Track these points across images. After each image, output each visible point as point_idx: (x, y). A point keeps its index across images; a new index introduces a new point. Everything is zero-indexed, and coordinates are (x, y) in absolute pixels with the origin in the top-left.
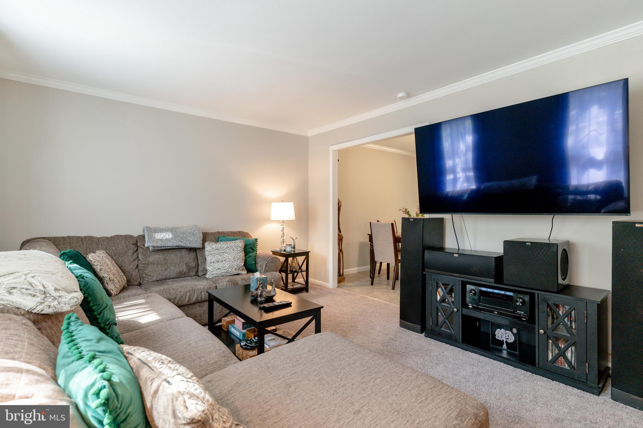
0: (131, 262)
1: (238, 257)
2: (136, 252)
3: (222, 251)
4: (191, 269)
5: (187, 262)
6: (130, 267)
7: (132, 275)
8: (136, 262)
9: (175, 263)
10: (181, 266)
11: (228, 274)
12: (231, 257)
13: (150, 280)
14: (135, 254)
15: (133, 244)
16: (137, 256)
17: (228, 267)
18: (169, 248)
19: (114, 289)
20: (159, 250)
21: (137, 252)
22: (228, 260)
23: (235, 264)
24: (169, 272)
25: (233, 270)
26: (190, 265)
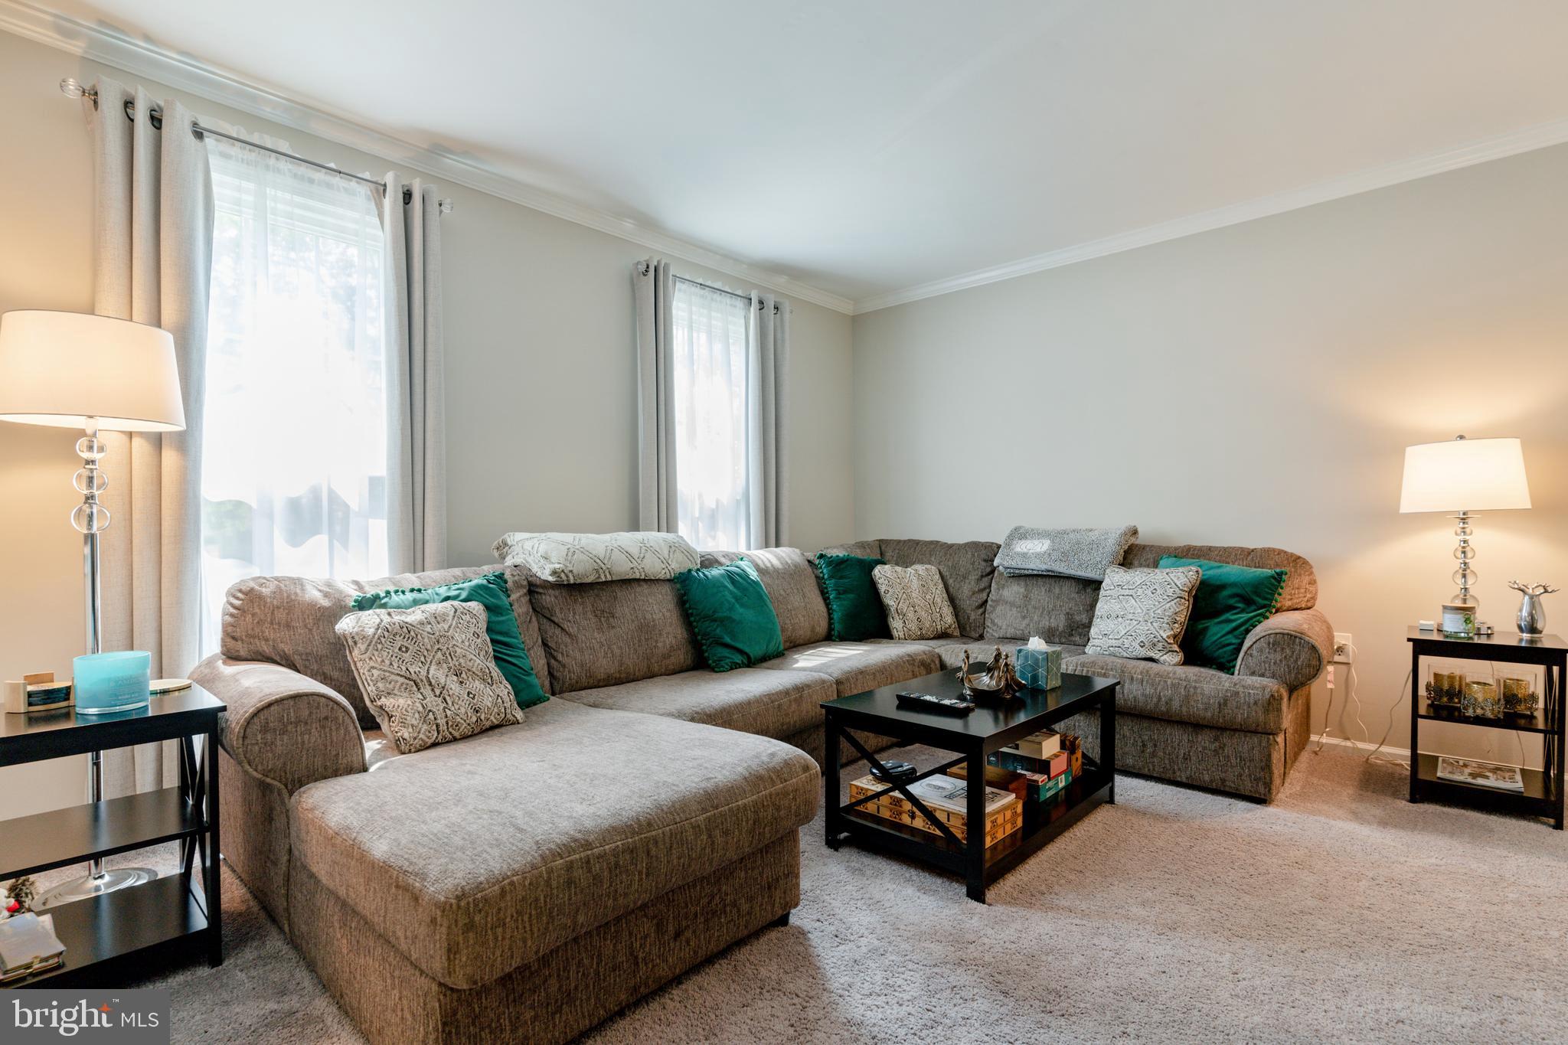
0: (973, 594)
1: (1159, 611)
2: (988, 574)
3: (1127, 592)
4: (1078, 627)
5: (1070, 609)
6: (968, 603)
7: (969, 618)
8: (984, 595)
9: (1044, 609)
10: (1053, 617)
11: (1125, 655)
12: (1140, 611)
13: (995, 634)
14: (986, 579)
15: (985, 561)
16: (987, 584)
17: (1123, 633)
18: (1035, 572)
19: (900, 628)
20: (1020, 576)
21: (990, 577)
22: (1130, 616)
23: (1143, 628)
24: (1029, 625)
25: (1136, 644)
26: (1077, 618)
